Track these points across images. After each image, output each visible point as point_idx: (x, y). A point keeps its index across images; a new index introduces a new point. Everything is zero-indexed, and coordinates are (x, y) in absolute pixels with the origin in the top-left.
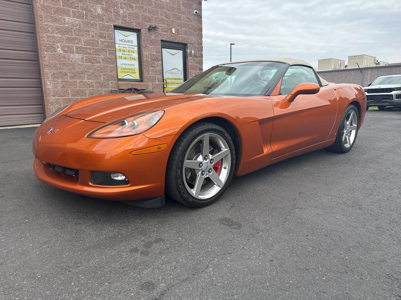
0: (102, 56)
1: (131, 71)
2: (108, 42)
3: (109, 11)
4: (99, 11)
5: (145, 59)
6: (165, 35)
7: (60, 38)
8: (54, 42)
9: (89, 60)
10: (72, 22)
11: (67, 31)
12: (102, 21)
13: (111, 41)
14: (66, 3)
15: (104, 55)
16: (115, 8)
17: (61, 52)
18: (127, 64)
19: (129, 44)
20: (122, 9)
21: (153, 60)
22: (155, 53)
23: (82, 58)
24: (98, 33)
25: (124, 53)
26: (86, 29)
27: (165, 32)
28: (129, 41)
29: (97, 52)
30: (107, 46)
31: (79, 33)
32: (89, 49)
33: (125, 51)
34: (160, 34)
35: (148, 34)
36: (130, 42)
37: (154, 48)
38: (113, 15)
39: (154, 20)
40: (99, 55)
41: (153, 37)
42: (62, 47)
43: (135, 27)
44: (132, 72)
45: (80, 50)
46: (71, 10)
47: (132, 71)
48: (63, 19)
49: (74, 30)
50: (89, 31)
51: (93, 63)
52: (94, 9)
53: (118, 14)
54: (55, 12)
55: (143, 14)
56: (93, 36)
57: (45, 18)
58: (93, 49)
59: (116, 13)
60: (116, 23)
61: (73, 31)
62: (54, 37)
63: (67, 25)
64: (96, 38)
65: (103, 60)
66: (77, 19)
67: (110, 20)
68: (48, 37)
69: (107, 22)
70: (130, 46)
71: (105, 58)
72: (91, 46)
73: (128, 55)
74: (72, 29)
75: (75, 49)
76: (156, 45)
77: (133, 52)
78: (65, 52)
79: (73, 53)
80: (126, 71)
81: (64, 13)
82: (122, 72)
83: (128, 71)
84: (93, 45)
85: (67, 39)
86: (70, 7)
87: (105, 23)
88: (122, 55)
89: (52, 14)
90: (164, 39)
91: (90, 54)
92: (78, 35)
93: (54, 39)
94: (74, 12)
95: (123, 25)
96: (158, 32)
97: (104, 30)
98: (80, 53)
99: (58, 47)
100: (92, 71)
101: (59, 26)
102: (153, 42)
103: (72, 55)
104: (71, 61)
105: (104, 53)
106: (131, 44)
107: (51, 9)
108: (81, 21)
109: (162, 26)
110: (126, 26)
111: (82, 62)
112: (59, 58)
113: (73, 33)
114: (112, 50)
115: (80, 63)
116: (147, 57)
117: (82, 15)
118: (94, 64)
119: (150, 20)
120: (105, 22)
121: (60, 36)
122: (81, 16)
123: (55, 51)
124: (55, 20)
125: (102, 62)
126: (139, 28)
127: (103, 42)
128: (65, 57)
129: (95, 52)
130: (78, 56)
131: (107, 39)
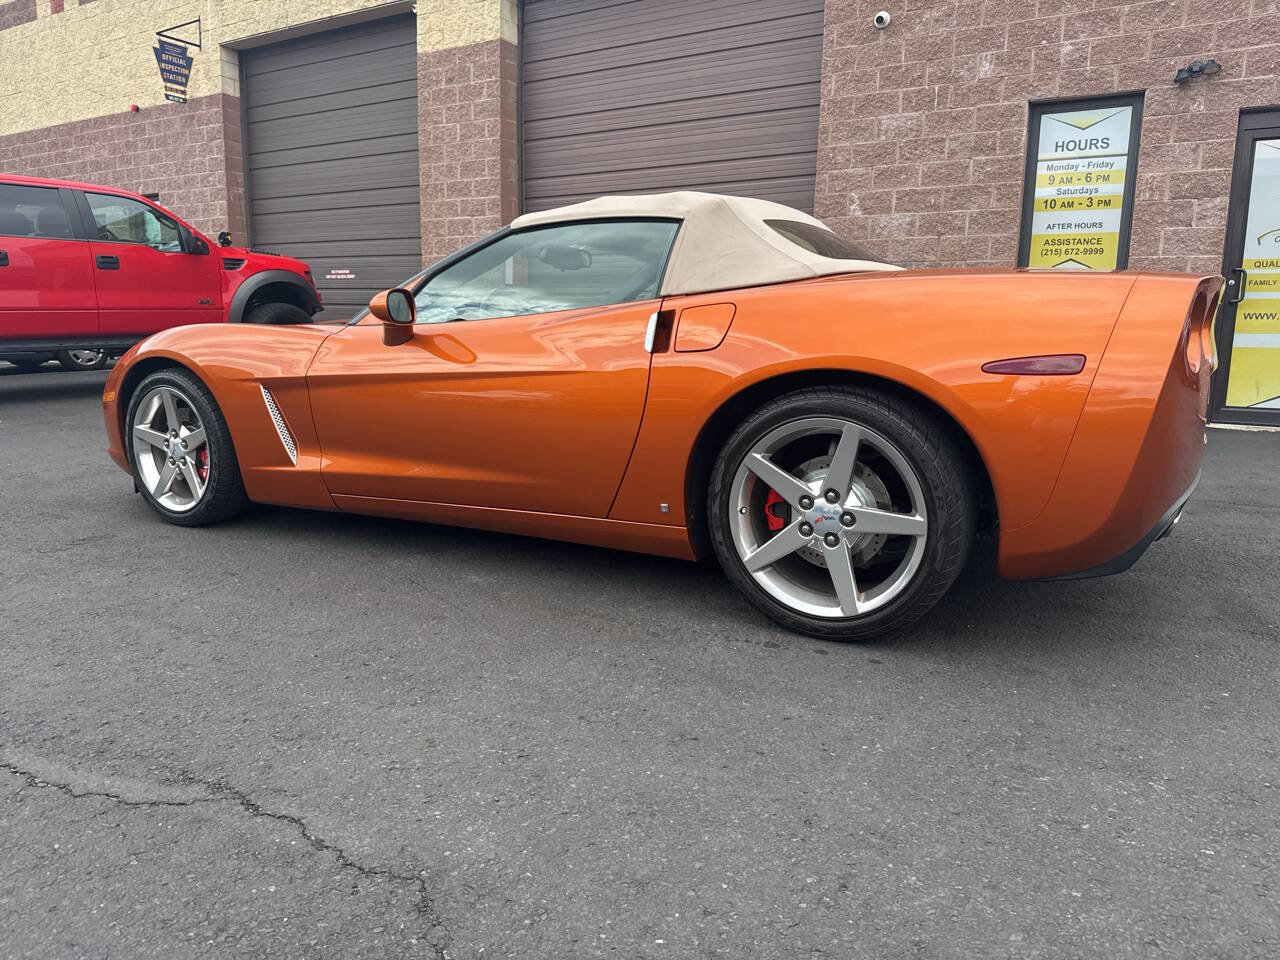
0: (975, 210)
1: (1081, 247)
2: (999, 161)
3: (1019, 61)
4: (986, 69)
5: (1142, 197)
6: (1265, 83)
7: (862, 175)
8: (844, 189)
9: (929, 227)
10: (898, 127)
11: (880, 155)
12: (990, 99)
13: (1011, 156)
14: (888, 78)
15: (980, 206)
16: (1044, 42)
17: (859, 213)
18: (1069, 226)
19: (1094, 151)
20: (1071, 38)
21: (1184, 197)
22: (1199, 169)
23: (911, 224)
24: (972, 138)
25: (1064, 187)
26: (936, 136)
27: (1271, 71)
28: (1093, 143)
29: (960, 198)
30: (994, 176)
31: (911, 153)
32: (936, 192)
33: (1069, 180)
34: (1239, 88)
35: (1172, 102)
36: (1100, 143)
37: (1194, 150)
38: (1032, 68)
39: (1215, 38)
40: (962, 208)
41: (1199, 106)
42: (862, 200)
43: (1117, 88)
44: (1086, 251)
45: (908, 201)
46: (901, 91)
47: (1088, 247)
48: (876, 122)
49: (900, 147)
50: (943, 140)
51: (940, 234)
52: (968, 70)
53: (1052, 61)
54: (859, 110)
55: (1163, 28)
56: (953, 153)
57: (833, 132)
58: (948, 191)
59: (1046, 58)
60: (1039, 94)
61: (898, 151)
62: (846, 178)
63: (884, 138)
64: (960, 159)
65: (974, 220)
66: (913, 114)
67: (1019, 87)
68: (835, 178)
69: (1006, 98)
70: (1094, 160)
71: (980, 214)
72: (943, 183)
73: (1082, 191)
74: (894, 144)
75: (894, 202)
76: (1212, 136)
77: (1106, 178)
78: (868, 213)
79: (888, 210)
80: (1063, 248)
81: (880, 107)
82: (1045, 253)
83: (1071, 246)
84: (949, 178)
85: (879, 175)
86: (898, 86)
87: (1001, 104)
88: (1056, 197)
89: (850, 117)
90: (1259, 102)
91: (936, 207)
92: (908, 159)
93: (848, 181)
94: (907, 98)
95: (1066, 94)
96: (1226, 81)
97: (992, 126)
98: (906, 210)
99: (852, 201)
100: (933, 258)
101: (863, 146)
102: (1192, 128)
103: (883, 219)
104: (879, 235)
105: (981, 200)
106: (1101, 152)
107: (850, 104)
108: (923, 118)
109: (1256, 52)
110: (1078, 94)
111: (909, 233)
112: (851, 230)
113: (897, 156)
114: (1010, 186)
115: (903, 237)
116: (1151, 189)
117: (928, 99)
118: (943, 237)
119: (1192, 41)
120: (998, 101)
121: (861, 170)
122: (923, 102)
123: (843, 214)
124: (857, 131)
125: (969, 228)
126: (1133, 86)
127: (981, 165)
128: (864, 227)
129: (953, 198)
130: (899, 219)
131: (998, 152)
